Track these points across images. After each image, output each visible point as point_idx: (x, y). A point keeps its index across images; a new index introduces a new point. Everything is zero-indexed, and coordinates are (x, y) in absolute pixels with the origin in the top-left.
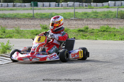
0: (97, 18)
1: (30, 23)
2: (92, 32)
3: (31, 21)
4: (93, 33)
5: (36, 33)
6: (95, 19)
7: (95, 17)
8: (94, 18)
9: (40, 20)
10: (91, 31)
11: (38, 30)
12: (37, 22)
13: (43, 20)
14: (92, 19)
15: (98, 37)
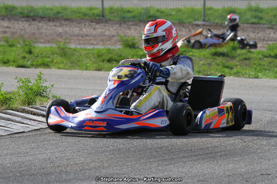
0: (259, 23)
1: (94, 33)
2: (246, 59)
3: (97, 26)
4: (248, 61)
5: (107, 58)
6: (254, 26)
7: (254, 20)
8: (253, 23)
9: (117, 26)
10: (244, 56)
11: (113, 50)
12: (112, 29)
13: (125, 26)
14: (248, 25)
15: (260, 71)
